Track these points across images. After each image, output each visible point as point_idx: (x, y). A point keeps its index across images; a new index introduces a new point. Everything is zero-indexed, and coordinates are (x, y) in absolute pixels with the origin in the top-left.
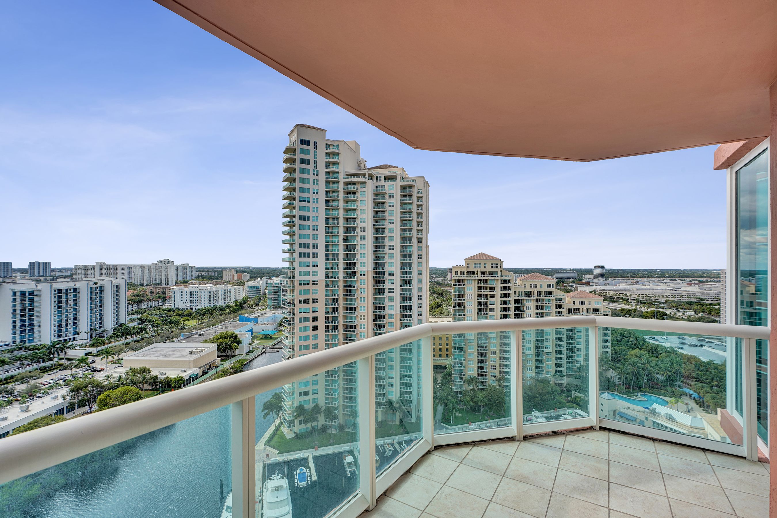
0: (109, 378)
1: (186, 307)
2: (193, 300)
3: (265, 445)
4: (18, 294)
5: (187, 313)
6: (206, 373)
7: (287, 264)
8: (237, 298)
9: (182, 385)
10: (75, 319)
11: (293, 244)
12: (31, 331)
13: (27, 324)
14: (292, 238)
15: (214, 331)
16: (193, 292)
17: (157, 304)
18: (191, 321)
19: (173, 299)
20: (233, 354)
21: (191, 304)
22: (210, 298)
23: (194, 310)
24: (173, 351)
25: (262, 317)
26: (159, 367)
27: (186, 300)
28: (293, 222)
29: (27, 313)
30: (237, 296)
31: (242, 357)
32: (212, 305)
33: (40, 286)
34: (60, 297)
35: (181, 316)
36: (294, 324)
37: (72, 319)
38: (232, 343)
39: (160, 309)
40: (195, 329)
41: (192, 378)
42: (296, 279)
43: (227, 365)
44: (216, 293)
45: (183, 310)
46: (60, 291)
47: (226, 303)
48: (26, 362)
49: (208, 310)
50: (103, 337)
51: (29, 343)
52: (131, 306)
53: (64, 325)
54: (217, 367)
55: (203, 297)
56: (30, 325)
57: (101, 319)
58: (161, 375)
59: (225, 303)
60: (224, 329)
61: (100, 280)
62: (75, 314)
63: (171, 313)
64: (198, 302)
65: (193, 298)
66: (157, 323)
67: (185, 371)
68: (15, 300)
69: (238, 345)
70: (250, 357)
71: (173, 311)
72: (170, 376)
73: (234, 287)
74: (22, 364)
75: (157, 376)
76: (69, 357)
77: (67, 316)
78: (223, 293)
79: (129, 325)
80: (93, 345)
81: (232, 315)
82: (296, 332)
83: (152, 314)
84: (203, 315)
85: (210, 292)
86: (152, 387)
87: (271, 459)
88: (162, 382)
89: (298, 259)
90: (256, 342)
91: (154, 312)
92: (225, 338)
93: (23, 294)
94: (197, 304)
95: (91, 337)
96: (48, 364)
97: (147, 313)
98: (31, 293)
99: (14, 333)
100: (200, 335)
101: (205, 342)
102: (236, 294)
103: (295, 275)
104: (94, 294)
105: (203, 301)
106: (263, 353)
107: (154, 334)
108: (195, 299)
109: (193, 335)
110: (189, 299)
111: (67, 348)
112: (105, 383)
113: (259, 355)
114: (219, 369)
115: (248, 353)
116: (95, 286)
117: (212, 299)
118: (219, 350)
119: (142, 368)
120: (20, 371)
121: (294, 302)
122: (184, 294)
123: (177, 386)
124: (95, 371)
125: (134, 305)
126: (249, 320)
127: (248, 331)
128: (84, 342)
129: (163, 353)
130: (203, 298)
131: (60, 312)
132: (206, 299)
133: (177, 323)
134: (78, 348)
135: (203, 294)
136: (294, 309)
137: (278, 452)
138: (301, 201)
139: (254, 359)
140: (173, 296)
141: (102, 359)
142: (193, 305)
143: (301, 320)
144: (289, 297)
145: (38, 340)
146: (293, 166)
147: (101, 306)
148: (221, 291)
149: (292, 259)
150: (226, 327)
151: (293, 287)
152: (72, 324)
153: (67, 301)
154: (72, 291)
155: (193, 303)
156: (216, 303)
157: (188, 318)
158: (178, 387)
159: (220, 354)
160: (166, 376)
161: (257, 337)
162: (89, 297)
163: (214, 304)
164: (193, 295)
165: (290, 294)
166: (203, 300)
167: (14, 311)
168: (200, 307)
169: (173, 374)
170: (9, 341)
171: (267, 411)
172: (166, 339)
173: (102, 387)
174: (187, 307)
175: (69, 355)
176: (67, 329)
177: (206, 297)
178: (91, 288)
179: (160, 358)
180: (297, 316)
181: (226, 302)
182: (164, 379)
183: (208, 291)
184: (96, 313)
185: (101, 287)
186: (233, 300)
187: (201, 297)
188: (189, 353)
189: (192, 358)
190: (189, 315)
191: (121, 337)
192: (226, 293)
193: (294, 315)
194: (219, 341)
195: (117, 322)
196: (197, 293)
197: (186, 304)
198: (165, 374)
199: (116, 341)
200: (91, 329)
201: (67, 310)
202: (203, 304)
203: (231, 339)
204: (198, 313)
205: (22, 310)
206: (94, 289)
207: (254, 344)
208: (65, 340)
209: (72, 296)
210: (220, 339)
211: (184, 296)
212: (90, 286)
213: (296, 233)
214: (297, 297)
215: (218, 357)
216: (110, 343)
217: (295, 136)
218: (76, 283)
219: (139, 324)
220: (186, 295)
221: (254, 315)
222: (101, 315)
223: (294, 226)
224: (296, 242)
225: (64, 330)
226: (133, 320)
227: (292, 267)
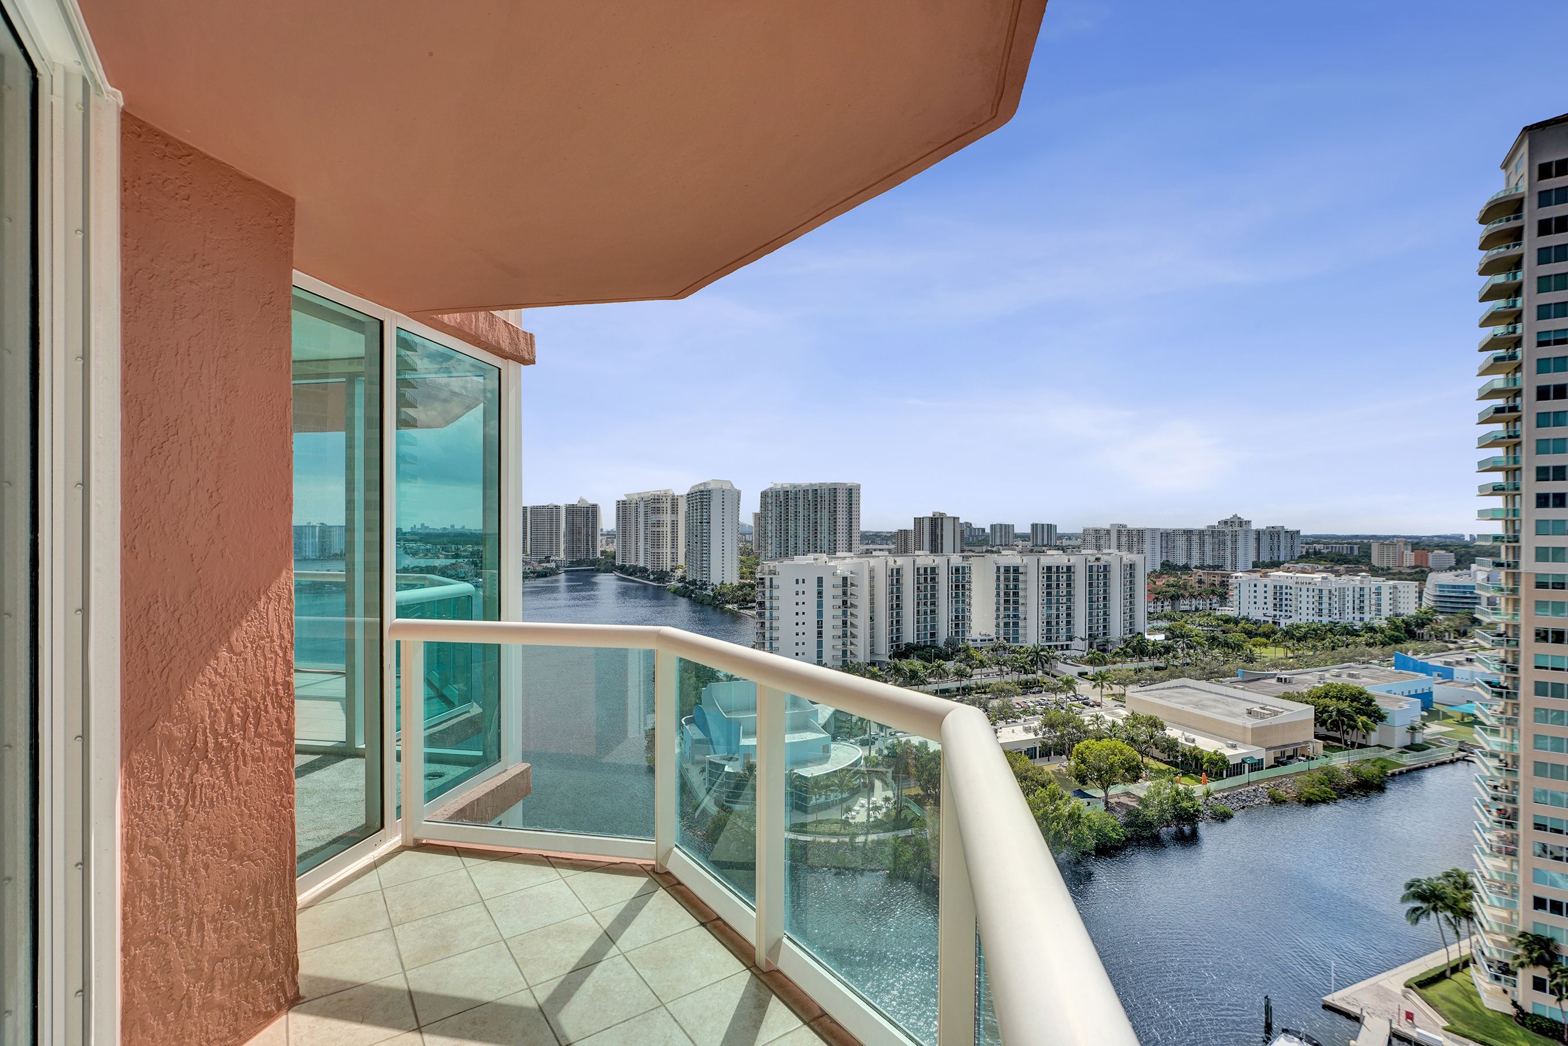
0: (1097, 719)
1: (1263, 619)
2: (1281, 605)
3: (1408, 986)
4: (1002, 570)
5: (1266, 629)
6: (1284, 764)
7: (1497, 528)
8: (1401, 611)
9: (1225, 772)
10: (1068, 615)
11: (1516, 470)
12: (1016, 624)
13: (1011, 613)
14: (1511, 455)
15: (1316, 679)
16: (1281, 587)
17: (1208, 606)
18: (1271, 649)
19: (1236, 597)
20: (1363, 742)
21: (1275, 613)
22: (1320, 604)
23: (1282, 625)
24: (1216, 701)
25: (1468, 668)
26: (1184, 725)
27: (1265, 603)
28: (1514, 409)
29: (1011, 598)
30: (1399, 605)
31: (1386, 754)
32: (1325, 620)
33: (1025, 559)
34: (1049, 578)
35: (1250, 634)
36: (1516, 694)
37: (1065, 615)
38: (1357, 713)
39: (1209, 615)
40: (1275, 666)
41: (1247, 766)
42: (1523, 568)
43: (1340, 761)
44: (1337, 593)
45: (1255, 623)
46: (1049, 568)
47: (1367, 620)
48: (1005, 668)
49: (1314, 630)
50: (1104, 651)
51: (1013, 642)
52: (1159, 604)
53: (1054, 623)
54: (1313, 759)
55: (1304, 599)
56: (1015, 616)
57: (1105, 620)
58: (1186, 740)
59: (1361, 619)
60: (1344, 676)
61: (1106, 554)
62: (1069, 608)
63: (1232, 625)
64: (1293, 609)
65: (1281, 600)
66: (1197, 642)
67: (1234, 747)
68: (998, 578)
69: (1375, 722)
70: (1410, 760)
71: (1236, 622)
72: (1201, 748)
73: (1391, 582)
74: (1001, 670)
75: (1177, 739)
76: (1056, 674)
77: (1058, 609)
78: (1357, 596)
79: (1147, 637)
80: (1091, 662)
81: (1376, 651)
82: (1521, 718)
83: (1193, 623)
84: (1299, 640)
85: (1321, 591)
86: (1169, 758)
87: (1418, 1030)
88: (1186, 755)
89: (1529, 513)
90: (1434, 728)
91: (1198, 619)
92: (1339, 699)
93: (1007, 570)
94: (1289, 614)
95: (1091, 646)
96: (1030, 677)
97: (1184, 620)
98: (1016, 570)
99: (998, 625)
100: (1280, 680)
101: (1288, 697)
102: (1394, 601)
103: (1519, 557)
104: (1095, 577)
105: (1304, 608)
106: (1458, 760)
107: (1188, 661)
108: (1284, 602)
109: (1266, 677)
110: (1270, 601)
111: (1053, 658)
112: (1091, 727)
113: (1443, 763)
114: (1314, 765)
115: (1406, 747)
116: (1097, 563)
117: (1325, 606)
118: (1319, 721)
119: (1151, 718)
120: (998, 679)
121: (1516, 635)
122: (1260, 589)
123: (1214, 771)
124: (1087, 704)
125: (1166, 603)
126: (1426, 669)
127: (1415, 696)
128: (1079, 654)
129: (1194, 699)
130: (1304, 602)
131: (1049, 602)
132: (1311, 606)
133: (1238, 647)
134: (1069, 661)
135: (1304, 593)
136: (1516, 655)
137: (1446, 1024)
138: (1540, 344)
139: (1423, 768)
140: (1236, 592)
141: (1094, 687)
142: (1280, 616)
143: (1541, 689)
144: (1501, 619)
145: (1024, 639)
146: (1514, 251)
147: (1105, 598)
148: (1351, 590)
149: (1511, 513)
150: (1351, 676)
151: (1514, 591)
152: (1065, 622)
153: (1058, 585)
154: (1065, 570)
155: (1281, 611)
156: (1338, 616)
157: (1264, 640)
158: (1216, 773)
159: (1323, 731)
160: (1193, 745)
161: (1446, 716)
162: (1088, 582)
163: (1330, 619)
164: (1281, 594)
165: (1507, 610)
166: (1304, 606)
167: (998, 594)
168: (1295, 620)
169: (1207, 745)
170: (993, 636)
171: (1417, 904)
172: (1210, 675)
173: (1085, 732)
174: (1266, 619)
175: (1058, 671)
176: (1058, 629)
177: (1311, 600)
178: (1091, 567)
179: (1188, 708)
180: (1528, 677)
181: (1367, 618)
182: (1190, 751)
183: (1314, 587)
184: (1098, 608)
185: (1105, 567)
186: (1386, 611)
187: (1299, 599)
188: (1245, 711)
189: (1250, 723)
190: (1267, 636)
191: (1134, 656)
192: (1366, 597)
193: (1515, 670)
194: (1321, 701)
195: (1130, 630)
196: (1289, 591)
197: (1265, 611)
198: (1193, 741)
199: (1125, 662)
200: (1090, 635)
201: (1058, 600)
202: (1303, 615)
203: (1355, 704)
204: (1287, 632)
205: (1006, 594)
206: (1095, 569)
207: (1427, 731)
208: (1056, 647)
209: (1065, 578)
210: (1325, 697)
211: (1260, 594)
212: (1089, 564)
213: (1524, 438)
214: (1528, 621)
215: (1316, 737)
216: (1115, 663)
217: (1523, 164)
218: (1071, 557)
219: (1167, 638)
220: (1265, 592)
221: (1443, 659)
222: (1105, 613)
223: (1518, 419)
224: (1523, 463)
225: (1054, 631)
226: (1159, 630)
227: (1511, 533)
